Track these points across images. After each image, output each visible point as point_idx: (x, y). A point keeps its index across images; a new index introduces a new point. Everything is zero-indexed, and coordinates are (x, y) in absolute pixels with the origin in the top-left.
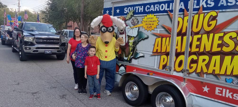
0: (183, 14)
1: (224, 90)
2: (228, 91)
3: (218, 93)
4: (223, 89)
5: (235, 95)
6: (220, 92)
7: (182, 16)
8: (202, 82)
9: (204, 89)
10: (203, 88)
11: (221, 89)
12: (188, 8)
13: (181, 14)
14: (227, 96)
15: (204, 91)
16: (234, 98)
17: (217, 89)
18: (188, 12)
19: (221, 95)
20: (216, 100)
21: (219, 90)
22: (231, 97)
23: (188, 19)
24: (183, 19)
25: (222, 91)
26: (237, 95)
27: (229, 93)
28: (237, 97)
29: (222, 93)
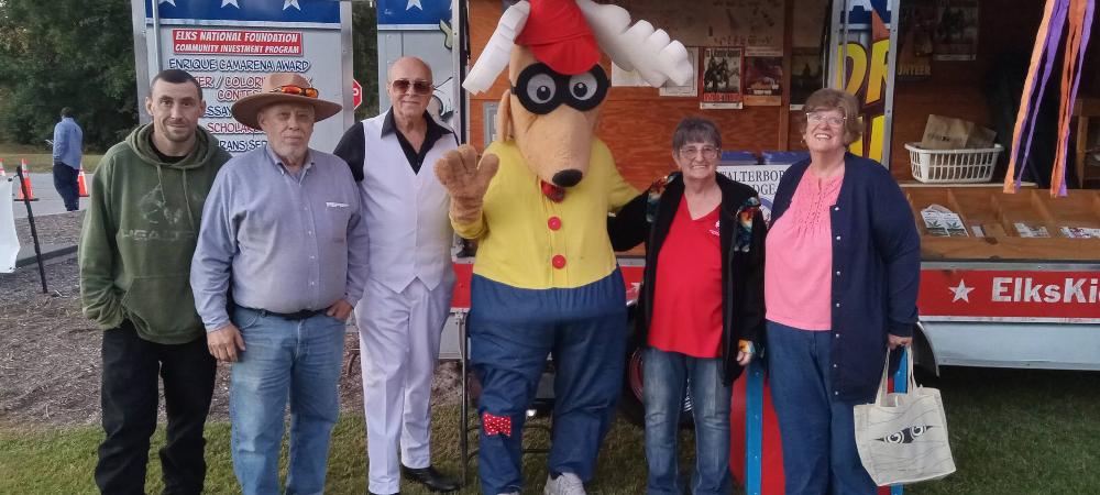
0: (869, 31)
1: (1019, 281)
2: (1029, 281)
3: (1002, 294)
4: (1014, 281)
5: (1048, 290)
6: (1005, 289)
7: (863, 38)
8: (947, 273)
9: (954, 294)
10: (953, 289)
11: (1009, 280)
12: (888, 9)
13: (859, 31)
14: (1027, 299)
15: (956, 298)
16: (1046, 299)
17: (997, 281)
18: (888, 26)
19: (1008, 299)
20: (995, 319)
21: (1003, 285)
22: (1038, 299)
23: (887, 53)
24: (868, 51)
25: (1011, 287)
26: (1058, 288)
27: (1033, 286)
28: (1057, 296)
29: (1011, 292)
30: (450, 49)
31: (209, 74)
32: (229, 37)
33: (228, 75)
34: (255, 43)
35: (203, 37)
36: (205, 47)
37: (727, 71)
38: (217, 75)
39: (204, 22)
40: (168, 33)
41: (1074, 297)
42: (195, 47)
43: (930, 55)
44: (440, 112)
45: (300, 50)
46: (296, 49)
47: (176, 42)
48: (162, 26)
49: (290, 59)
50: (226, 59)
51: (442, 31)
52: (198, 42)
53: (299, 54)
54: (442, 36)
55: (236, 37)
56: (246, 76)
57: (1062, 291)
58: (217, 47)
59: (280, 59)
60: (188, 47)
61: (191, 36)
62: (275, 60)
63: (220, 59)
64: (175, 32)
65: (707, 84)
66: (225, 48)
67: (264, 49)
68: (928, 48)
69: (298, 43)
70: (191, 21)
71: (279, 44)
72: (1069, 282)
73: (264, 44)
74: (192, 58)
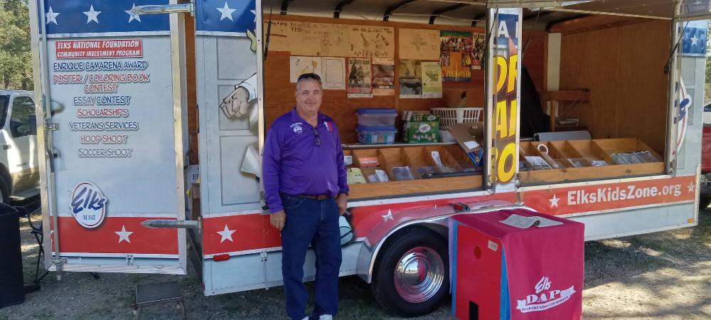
0: (508, 50)
1: (579, 193)
2: (583, 191)
3: (572, 200)
4: (577, 193)
5: (591, 196)
6: (573, 198)
7: (505, 54)
8: (547, 191)
9: (551, 203)
10: (550, 200)
11: (574, 192)
12: (517, 37)
13: (503, 49)
14: (582, 202)
15: (552, 206)
16: (591, 201)
17: (570, 193)
19: (574, 203)
21: (572, 195)
22: (587, 201)
23: (516, 63)
24: (508, 62)
25: (576, 195)
26: (595, 194)
27: (585, 194)
28: (595, 198)
29: (575, 200)
30: (255, 52)
31: (79, 73)
32: (92, 45)
33: (92, 73)
34: (109, 49)
35: (75, 46)
36: (77, 54)
37: (363, 73)
38: (84, 74)
39: (75, 35)
40: (52, 44)
41: (602, 199)
42: (70, 53)
43: (470, 66)
44: (248, 99)
45: (140, 53)
46: (138, 52)
47: (57, 51)
48: (48, 39)
49: (134, 60)
50: (90, 61)
51: (248, 38)
52: (72, 50)
53: (141, 56)
54: (248, 42)
55: (96, 45)
56: (104, 73)
57: (597, 196)
58: (84, 53)
59: (127, 60)
60: (65, 54)
61: (68, 46)
62: (123, 61)
63: (85, 61)
64: (57, 43)
65: (351, 82)
66: (89, 53)
67: (116, 52)
68: (469, 62)
69: (140, 48)
70: (68, 35)
71: (126, 49)
72: (599, 190)
73: (116, 49)
74: (68, 62)
